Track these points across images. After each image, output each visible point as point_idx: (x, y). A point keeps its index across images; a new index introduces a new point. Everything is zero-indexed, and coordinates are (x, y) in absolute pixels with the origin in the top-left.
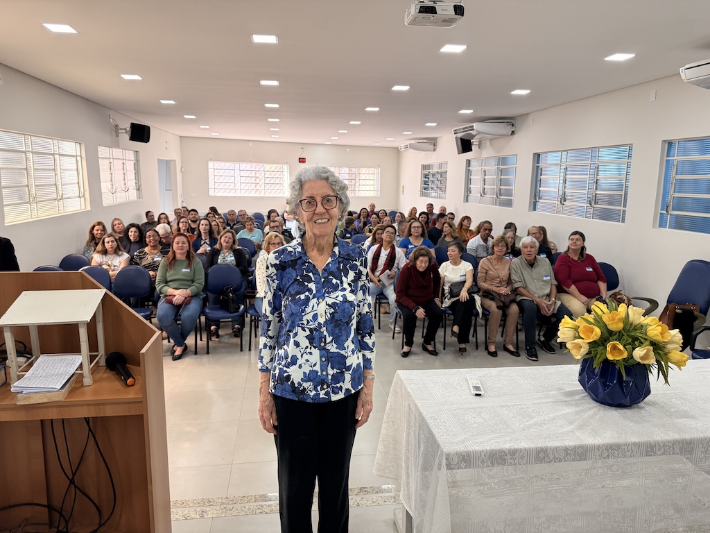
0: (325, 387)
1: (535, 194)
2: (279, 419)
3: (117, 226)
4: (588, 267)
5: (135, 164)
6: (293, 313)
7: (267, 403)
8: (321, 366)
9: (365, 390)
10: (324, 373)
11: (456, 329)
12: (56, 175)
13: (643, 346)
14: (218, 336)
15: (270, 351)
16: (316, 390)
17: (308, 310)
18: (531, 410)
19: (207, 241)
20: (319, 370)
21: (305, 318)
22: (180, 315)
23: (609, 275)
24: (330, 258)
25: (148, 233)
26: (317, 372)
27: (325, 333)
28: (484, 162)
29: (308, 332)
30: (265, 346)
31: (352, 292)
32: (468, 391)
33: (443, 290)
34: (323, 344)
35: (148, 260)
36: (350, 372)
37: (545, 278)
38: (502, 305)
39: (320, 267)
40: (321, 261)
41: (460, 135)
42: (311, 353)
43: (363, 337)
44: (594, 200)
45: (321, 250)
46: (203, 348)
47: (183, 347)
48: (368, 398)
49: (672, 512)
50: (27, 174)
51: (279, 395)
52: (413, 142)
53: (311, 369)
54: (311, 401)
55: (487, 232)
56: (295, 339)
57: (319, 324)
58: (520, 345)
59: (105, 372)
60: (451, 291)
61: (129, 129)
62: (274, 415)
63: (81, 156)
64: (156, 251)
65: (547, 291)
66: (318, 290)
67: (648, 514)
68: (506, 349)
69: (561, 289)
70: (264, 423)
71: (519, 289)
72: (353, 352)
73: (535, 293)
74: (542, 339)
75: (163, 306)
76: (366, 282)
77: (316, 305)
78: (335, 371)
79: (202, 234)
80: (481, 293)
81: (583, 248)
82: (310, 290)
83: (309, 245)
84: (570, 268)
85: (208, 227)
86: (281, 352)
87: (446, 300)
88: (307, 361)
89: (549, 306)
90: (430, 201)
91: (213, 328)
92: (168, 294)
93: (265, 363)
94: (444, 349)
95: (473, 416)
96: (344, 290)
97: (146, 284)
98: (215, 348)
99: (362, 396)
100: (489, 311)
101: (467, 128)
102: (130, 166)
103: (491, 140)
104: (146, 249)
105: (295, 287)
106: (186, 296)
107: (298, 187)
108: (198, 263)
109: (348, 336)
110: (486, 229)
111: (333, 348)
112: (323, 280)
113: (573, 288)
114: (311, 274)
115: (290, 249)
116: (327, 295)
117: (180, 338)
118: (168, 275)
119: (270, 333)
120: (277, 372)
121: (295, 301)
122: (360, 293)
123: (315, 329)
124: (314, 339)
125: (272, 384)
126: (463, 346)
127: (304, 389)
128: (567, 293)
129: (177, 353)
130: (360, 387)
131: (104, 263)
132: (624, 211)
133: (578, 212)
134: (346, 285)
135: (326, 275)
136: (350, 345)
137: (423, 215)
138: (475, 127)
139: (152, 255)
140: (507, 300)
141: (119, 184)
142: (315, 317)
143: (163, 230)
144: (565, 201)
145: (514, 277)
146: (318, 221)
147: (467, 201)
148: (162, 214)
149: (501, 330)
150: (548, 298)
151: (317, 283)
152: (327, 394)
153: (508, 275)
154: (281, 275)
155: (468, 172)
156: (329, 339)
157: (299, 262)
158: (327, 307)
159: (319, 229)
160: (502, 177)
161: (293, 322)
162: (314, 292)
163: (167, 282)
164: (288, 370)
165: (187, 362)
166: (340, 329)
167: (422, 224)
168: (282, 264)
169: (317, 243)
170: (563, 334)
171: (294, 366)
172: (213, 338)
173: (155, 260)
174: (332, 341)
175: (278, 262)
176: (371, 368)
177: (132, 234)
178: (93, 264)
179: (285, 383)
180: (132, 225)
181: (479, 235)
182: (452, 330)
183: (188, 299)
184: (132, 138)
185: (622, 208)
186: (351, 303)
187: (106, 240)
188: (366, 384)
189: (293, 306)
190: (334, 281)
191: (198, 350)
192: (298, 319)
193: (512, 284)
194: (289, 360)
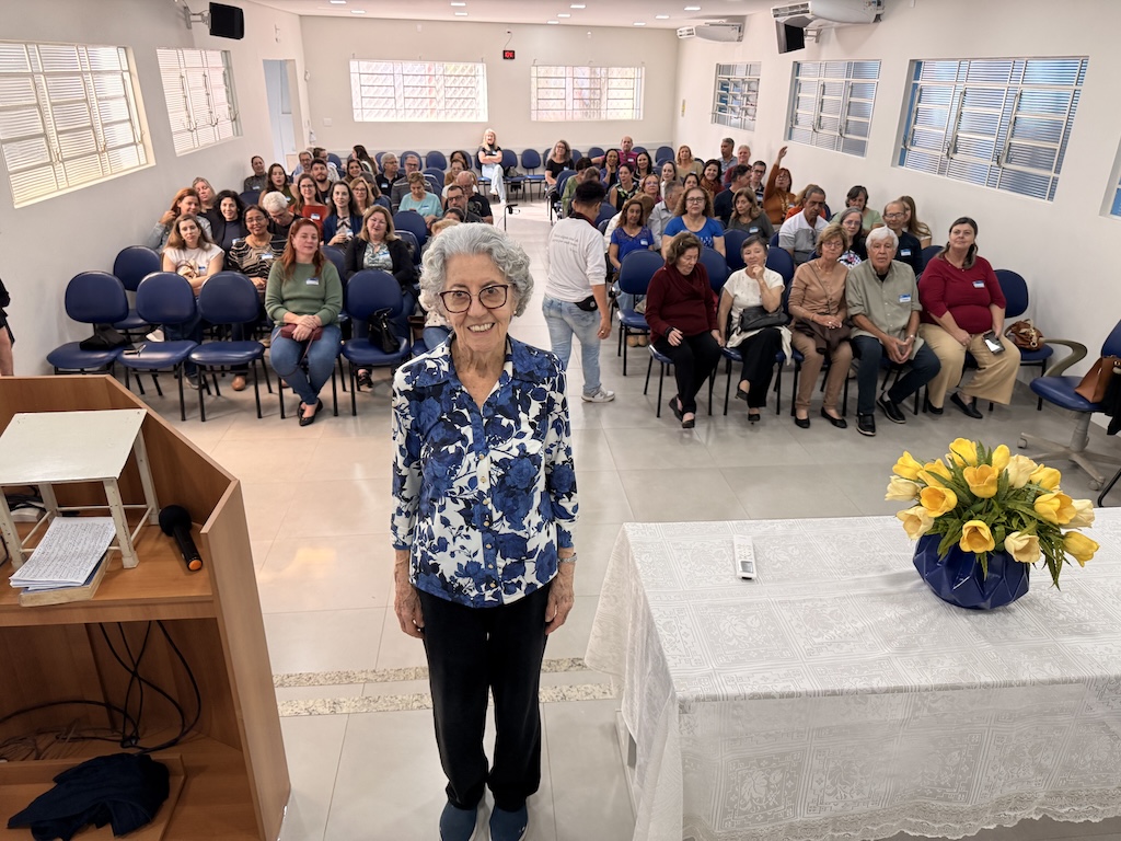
0: (492, 585)
1: (905, 136)
2: (424, 619)
3: (202, 191)
4: (977, 280)
5: (224, 74)
6: (436, 476)
7: (406, 596)
8: (485, 556)
9: (560, 580)
10: (491, 566)
11: (745, 386)
12: (90, 109)
13: (1026, 530)
14: (370, 384)
15: (408, 520)
16: (480, 590)
17: (461, 471)
18: (829, 610)
19: (347, 221)
20: (482, 562)
21: (455, 484)
22: (306, 357)
23: (1012, 292)
24: (498, 383)
25: (248, 213)
26: (479, 564)
27: (490, 506)
28: (823, 68)
29: (462, 505)
30: (399, 511)
31: (536, 436)
32: (731, 568)
33: (730, 318)
34: (486, 524)
35: (250, 260)
36: (535, 559)
37: (902, 300)
38: (825, 346)
39: (481, 399)
40: (482, 388)
41: (782, 20)
42: (468, 537)
43: (558, 498)
44: (1004, 155)
45: (482, 368)
46: (346, 405)
47: (316, 405)
48: (566, 591)
49: (1032, 773)
50: (41, 112)
51: (423, 589)
52: (702, 22)
53: (470, 560)
54: (472, 606)
55: (816, 207)
56: (443, 514)
57: (480, 492)
58: (848, 407)
59: (158, 539)
60: (742, 322)
61: (207, 13)
62: (419, 613)
63: (129, 71)
64: (264, 244)
65: (903, 322)
66: (476, 440)
67: (992, 777)
68: (825, 415)
69: (926, 317)
70: (403, 625)
71: (858, 317)
72: (539, 528)
73: (883, 325)
74: (887, 398)
75: (278, 341)
76: (563, 414)
77: (473, 464)
78: (509, 561)
79: (339, 209)
80: (793, 324)
81: (973, 247)
82: (463, 438)
83: (462, 360)
84: (946, 282)
85: (346, 197)
86: (424, 526)
87: (734, 335)
88: (463, 548)
89: (904, 348)
90: (728, 132)
91: (361, 372)
92: (285, 321)
93: (401, 537)
94: (725, 414)
95: (734, 622)
96: (522, 435)
97: (250, 300)
98: (366, 406)
99: (556, 589)
100: (803, 355)
101: (797, 7)
102: (217, 78)
103: (837, 29)
104: (249, 240)
105: (440, 430)
106: (314, 326)
107: (439, 264)
108: (331, 270)
109: (529, 506)
110: (814, 203)
111: (504, 528)
112: (485, 421)
113: (947, 317)
114: (465, 411)
115: (430, 364)
116: (492, 446)
117: (310, 392)
118: (284, 289)
119: (404, 493)
120: (419, 555)
121: (440, 456)
122: (552, 435)
123: (473, 500)
124: (472, 515)
125: (412, 570)
126: (755, 411)
127: (461, 587)
128: (937, 324)
129: (307, 414)
130: (551, 577)
131: (183, 263)
132: (1055, 180)
133: (975, 175)
134: (525, 427)
135: (491, 413)
136: (534, 518)
137: (712, 166)
138: (810, 8)
139: (258, 251)
140: (835, 339)
141: (201, 116)
142: (473, 482)
143: (276, 204)
144: (955, 152)
145: (851, 297)
146: (473, 328)
147: (790, 138)
148: (275, 165)
149: (822, 377)
150: (903, 333)
151: (475, 427)
152: (496, 595)
153: (841, 293)
154: (417, 408)
155: (796, 85)
156: (496, 516)
157: (445, 388)
158: (494, 467)
159: (476, 341)
160: (852, 99)
161: (437, 489)
162: (471, 442)
163: (282, 301)
164: (434, 556)
165: (323, 428)
166: (515, 500)
167: (706, 194)
168: (418, 390)
169: (476, 357)
170: (896, 488)
171: (441, 553)
172: (363, 388)
173: (264, 258)
174: (501, 518)
175: (410, 387)
176: (570, 545)
177: (227, 207)
178: (167, 268)
179: (432, 574)
180: (226, 194)
181: (802, 212)
182: (738, 387)
183: (317, 331)
184: (214, 32)
185: (1052, 174)
186: (535, 459)
187: (182, 225)
188: (562, 570)
189: (435, 463)
190: (505, 422)
191: (339, 408)
192: (445, 486)
193: (847, 307)
194: (435, 542)
